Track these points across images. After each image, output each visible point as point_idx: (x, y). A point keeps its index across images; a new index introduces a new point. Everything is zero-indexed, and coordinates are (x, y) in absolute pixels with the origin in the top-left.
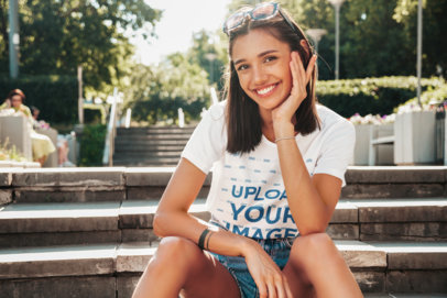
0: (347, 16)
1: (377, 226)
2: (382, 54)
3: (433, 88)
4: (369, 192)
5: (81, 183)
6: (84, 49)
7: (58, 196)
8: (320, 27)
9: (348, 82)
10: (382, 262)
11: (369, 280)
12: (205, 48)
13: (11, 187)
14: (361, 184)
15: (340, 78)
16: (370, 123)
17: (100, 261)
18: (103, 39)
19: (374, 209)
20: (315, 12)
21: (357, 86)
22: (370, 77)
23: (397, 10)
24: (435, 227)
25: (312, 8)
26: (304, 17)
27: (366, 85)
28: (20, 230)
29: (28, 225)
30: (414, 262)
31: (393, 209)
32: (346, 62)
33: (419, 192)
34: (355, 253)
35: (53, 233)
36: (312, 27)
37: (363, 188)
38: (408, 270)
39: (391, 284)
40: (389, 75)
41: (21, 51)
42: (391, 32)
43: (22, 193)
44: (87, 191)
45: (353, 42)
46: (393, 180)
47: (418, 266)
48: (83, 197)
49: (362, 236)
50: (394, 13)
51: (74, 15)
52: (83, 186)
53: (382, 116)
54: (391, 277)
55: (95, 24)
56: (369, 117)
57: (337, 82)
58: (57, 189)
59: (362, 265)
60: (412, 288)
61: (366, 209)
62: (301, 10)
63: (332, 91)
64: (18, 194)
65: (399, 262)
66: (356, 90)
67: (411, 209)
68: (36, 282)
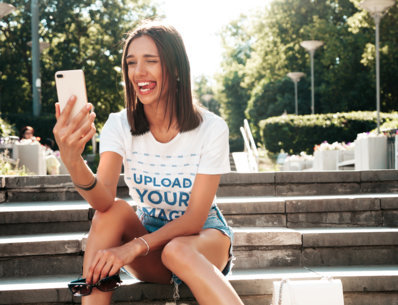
0: (323, 61)
1: (300, 216)
2: (352, 93)
3: (391, 120)
4: (300, 191)
5: (61, 185)
6: (97, 91)
7: (43, 195)
8: (300, 71)
9: (322, 116)
10: (298, 242)
11: (288, 256)
12: (203, 90)
13: (5, 189)
14: (293, 183)
15: (315, 113)
16: (336, 149)
17: (68, 242)
18: (114, 82)
19: (298, 201)
20: (296, 58)
21: (329, 119)
22: (340, 112)
23: (364, 55)
24: (347, 216)
25: (293, 54)
26: (286, 62)
27: (336, 118)
28: (7, 221)
29: (14, 217)
30: (324, 241)
31: (313, 202)
32: (321, 100)
33: (340, 190)
34: (276, 235)
35: (35, 223)
36: (293, 70)
37: (294, 187)
38: (319, 247)
39: (306, 259)
40: (356, 110)
41: (42, 93)
42: (359, 74)
43: (13, 194)
44: (67, 192)
45: (328, 83)
46: (319, 180)
47: (327, 244)
48: (64, 196)
49: (289, 224)
50: (362, 58)
51: (89, 62)
52: (63, 187)
53: (346, 143)
54: (306, 253)
55: (106, 70)
56: (336, 144)
57: (313, 117)
58: (42, 191)
59: (281, 244)
60: (323, 262)
61: (291, 202)
62: (283, 56)
63: (308, 123)
64: (10, 195)
65: (311, 241)
66: (328, 122)
67: (327, 201)
68: (17, 261)
